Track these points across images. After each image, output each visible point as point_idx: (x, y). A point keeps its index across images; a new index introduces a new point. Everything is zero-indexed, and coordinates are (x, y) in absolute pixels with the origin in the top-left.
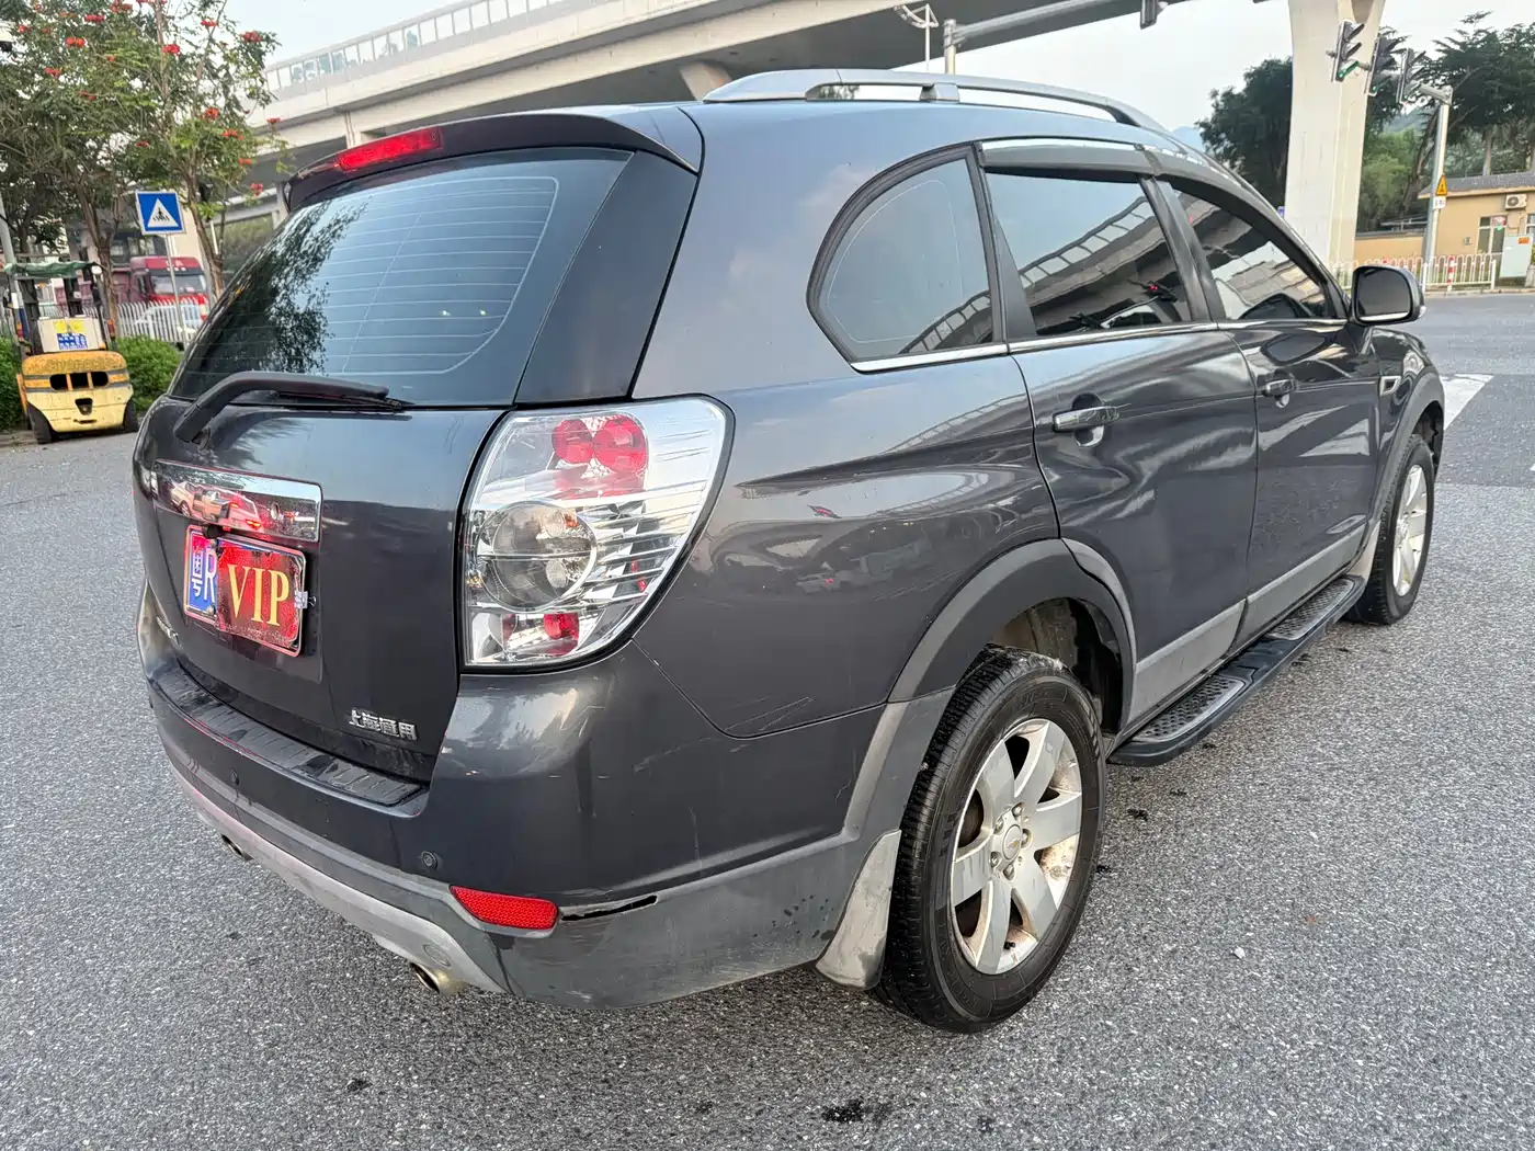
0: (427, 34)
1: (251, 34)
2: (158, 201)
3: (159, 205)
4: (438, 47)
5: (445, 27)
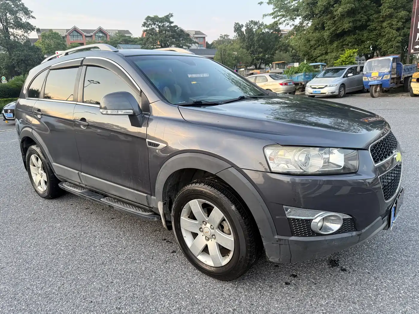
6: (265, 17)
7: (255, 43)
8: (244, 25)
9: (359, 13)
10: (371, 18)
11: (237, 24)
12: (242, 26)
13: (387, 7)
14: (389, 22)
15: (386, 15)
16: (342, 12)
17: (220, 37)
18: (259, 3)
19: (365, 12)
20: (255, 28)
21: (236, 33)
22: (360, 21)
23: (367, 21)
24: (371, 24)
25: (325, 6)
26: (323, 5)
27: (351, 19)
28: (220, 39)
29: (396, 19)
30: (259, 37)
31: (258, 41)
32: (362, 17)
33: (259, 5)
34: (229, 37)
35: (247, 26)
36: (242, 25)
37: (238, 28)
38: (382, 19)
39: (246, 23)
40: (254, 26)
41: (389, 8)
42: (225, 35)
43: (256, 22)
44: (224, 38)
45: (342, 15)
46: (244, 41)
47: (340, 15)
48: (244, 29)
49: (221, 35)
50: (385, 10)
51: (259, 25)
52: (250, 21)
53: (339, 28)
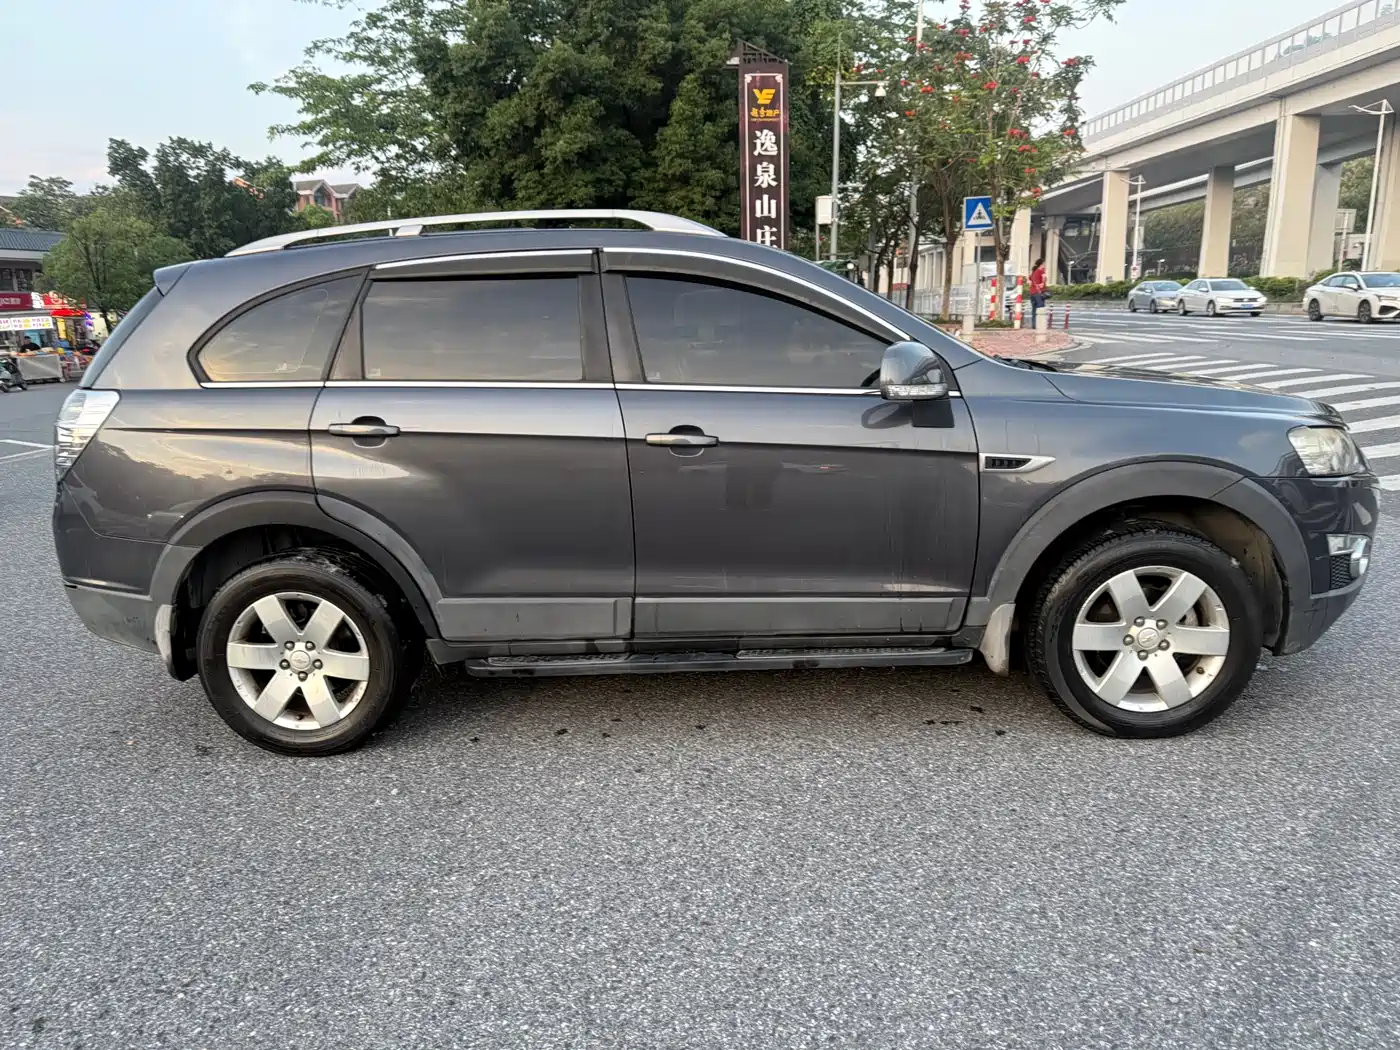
0: (1332, 28)
1: (1070, 60)
2: (980, 205)
3: (980, 207)
4: (1345, 39)
5: (1349, 22)
6: (277, 136)
7: (202, 219)
8: (152, 151)
9: (605, 160)
10: (635, 176)
11: (121, 144)
12: (143, 155)
13: (674, 154)
14: (683, 193)
15: (674, 175)
16: (565, 153)
17: (32, 185)
18: (252, 86)
19: (618, 160)
20: (196, 169)
21: (118, 177)
22: (610, 182)
23: (626, 187)
24: (637, 193)
25: (512, 128)
26: (506, 126)
27: (589, 177)
28: (29, 191)
29: (699, 189)
30: (217, 200)
31: (216, 212)
32: (613, 173)
33: (252, 91)
34: (71, 189)
35: (163, 157)
36: (141, 150)
37: (124, 160)
38: (662, 185)
39: (158, 147)
40: (192, 160)
41: (681, 156)
42: (52, 181)
43: (201, 146)
44: (50, 192)
45: (566, 162)
46: (157, 207)
47: (560, 159)
48: (149, 166)
49: (33, 177)
50: (672, 161)
51: (212, 158)
52: (175, 138)
53: (556, 198)
